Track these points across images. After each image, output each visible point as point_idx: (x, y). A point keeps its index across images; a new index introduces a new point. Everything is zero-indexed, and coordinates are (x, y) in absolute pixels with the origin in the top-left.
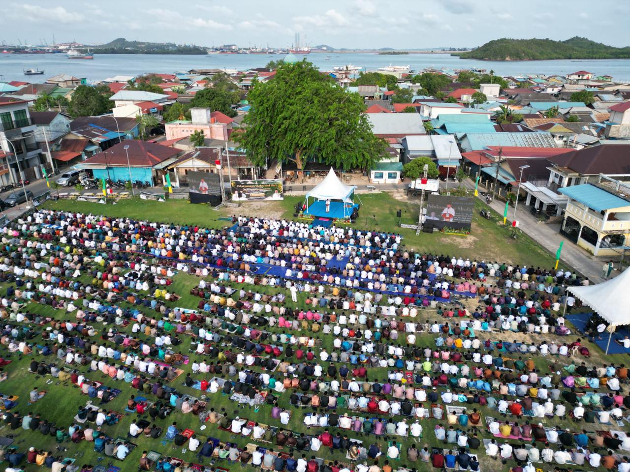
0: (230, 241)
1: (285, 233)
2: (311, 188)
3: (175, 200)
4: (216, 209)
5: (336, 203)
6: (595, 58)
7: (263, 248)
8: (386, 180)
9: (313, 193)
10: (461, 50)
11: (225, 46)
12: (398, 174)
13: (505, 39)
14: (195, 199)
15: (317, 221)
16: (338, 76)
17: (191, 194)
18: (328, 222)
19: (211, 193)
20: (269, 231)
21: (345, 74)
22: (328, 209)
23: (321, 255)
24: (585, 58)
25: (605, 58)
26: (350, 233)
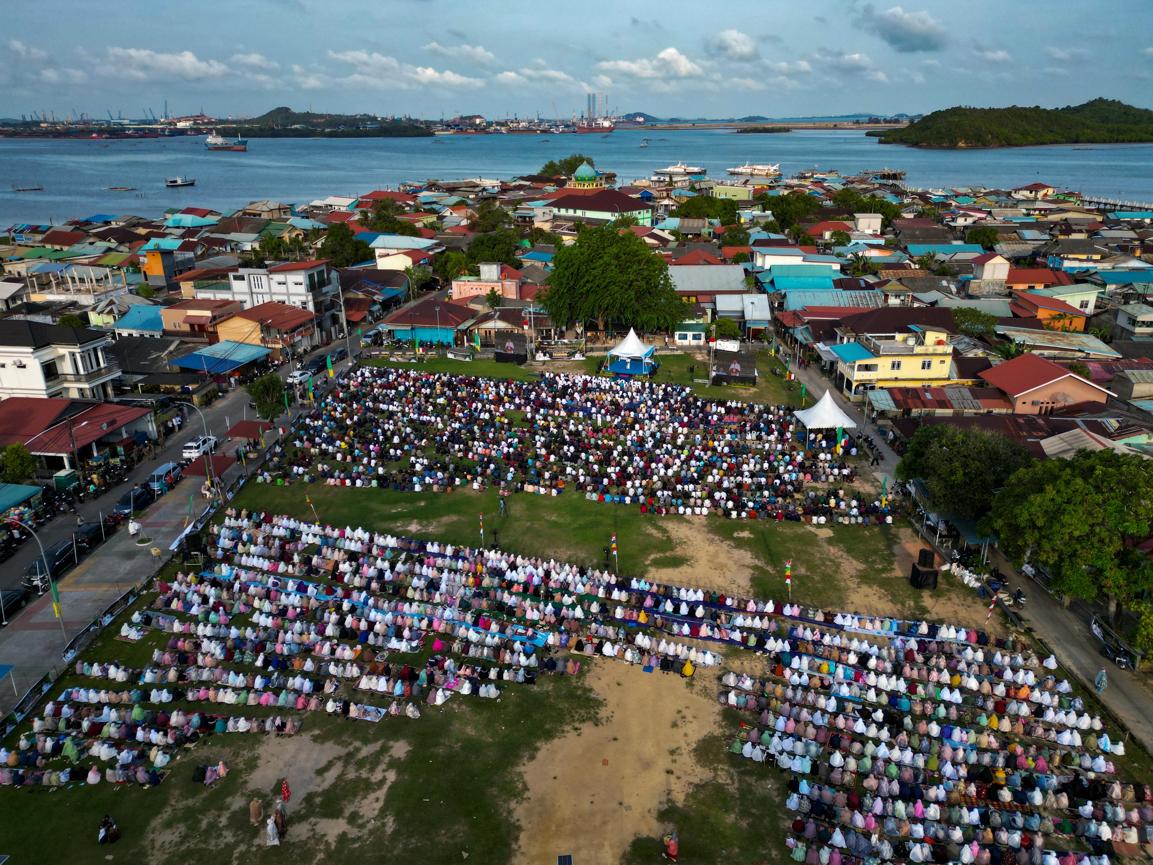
0: (543, 390)
1: (589, 385)
2: (612, 348)
3: (481, 360)
4: (522, 367)
5: (636, 361)
6: (1123, 141)
7: (572, 395)
8: (690, 341)
9: (614, 352)
10: (890, 122)
11: (462, 118)
12: (703, 335)
13: (959, 108)
14: (501, 358)
15: (616, 376)
16: (655, 194)
17: (496, 353)
18: (628, 377)
19: (517, 353)
20: (574, 384)
21: (667, 190)
22: (628, 367)
23: (620, 400)
24: (1104, 142)
25: (1141, 141)
26: (647, 385)
